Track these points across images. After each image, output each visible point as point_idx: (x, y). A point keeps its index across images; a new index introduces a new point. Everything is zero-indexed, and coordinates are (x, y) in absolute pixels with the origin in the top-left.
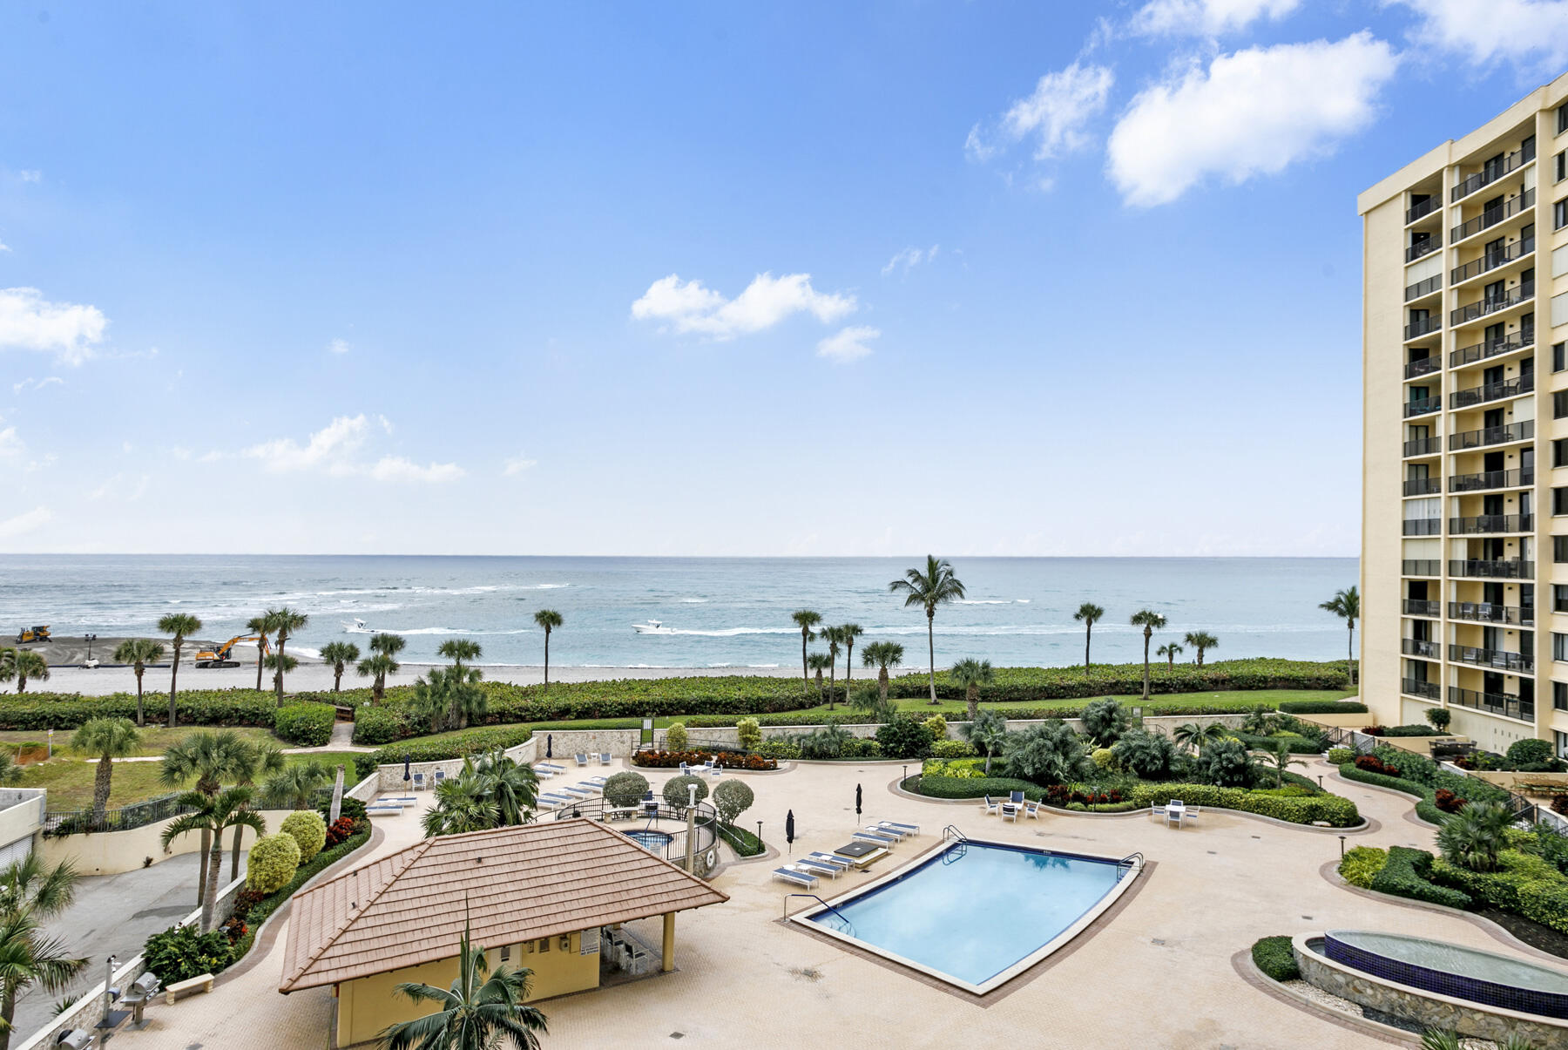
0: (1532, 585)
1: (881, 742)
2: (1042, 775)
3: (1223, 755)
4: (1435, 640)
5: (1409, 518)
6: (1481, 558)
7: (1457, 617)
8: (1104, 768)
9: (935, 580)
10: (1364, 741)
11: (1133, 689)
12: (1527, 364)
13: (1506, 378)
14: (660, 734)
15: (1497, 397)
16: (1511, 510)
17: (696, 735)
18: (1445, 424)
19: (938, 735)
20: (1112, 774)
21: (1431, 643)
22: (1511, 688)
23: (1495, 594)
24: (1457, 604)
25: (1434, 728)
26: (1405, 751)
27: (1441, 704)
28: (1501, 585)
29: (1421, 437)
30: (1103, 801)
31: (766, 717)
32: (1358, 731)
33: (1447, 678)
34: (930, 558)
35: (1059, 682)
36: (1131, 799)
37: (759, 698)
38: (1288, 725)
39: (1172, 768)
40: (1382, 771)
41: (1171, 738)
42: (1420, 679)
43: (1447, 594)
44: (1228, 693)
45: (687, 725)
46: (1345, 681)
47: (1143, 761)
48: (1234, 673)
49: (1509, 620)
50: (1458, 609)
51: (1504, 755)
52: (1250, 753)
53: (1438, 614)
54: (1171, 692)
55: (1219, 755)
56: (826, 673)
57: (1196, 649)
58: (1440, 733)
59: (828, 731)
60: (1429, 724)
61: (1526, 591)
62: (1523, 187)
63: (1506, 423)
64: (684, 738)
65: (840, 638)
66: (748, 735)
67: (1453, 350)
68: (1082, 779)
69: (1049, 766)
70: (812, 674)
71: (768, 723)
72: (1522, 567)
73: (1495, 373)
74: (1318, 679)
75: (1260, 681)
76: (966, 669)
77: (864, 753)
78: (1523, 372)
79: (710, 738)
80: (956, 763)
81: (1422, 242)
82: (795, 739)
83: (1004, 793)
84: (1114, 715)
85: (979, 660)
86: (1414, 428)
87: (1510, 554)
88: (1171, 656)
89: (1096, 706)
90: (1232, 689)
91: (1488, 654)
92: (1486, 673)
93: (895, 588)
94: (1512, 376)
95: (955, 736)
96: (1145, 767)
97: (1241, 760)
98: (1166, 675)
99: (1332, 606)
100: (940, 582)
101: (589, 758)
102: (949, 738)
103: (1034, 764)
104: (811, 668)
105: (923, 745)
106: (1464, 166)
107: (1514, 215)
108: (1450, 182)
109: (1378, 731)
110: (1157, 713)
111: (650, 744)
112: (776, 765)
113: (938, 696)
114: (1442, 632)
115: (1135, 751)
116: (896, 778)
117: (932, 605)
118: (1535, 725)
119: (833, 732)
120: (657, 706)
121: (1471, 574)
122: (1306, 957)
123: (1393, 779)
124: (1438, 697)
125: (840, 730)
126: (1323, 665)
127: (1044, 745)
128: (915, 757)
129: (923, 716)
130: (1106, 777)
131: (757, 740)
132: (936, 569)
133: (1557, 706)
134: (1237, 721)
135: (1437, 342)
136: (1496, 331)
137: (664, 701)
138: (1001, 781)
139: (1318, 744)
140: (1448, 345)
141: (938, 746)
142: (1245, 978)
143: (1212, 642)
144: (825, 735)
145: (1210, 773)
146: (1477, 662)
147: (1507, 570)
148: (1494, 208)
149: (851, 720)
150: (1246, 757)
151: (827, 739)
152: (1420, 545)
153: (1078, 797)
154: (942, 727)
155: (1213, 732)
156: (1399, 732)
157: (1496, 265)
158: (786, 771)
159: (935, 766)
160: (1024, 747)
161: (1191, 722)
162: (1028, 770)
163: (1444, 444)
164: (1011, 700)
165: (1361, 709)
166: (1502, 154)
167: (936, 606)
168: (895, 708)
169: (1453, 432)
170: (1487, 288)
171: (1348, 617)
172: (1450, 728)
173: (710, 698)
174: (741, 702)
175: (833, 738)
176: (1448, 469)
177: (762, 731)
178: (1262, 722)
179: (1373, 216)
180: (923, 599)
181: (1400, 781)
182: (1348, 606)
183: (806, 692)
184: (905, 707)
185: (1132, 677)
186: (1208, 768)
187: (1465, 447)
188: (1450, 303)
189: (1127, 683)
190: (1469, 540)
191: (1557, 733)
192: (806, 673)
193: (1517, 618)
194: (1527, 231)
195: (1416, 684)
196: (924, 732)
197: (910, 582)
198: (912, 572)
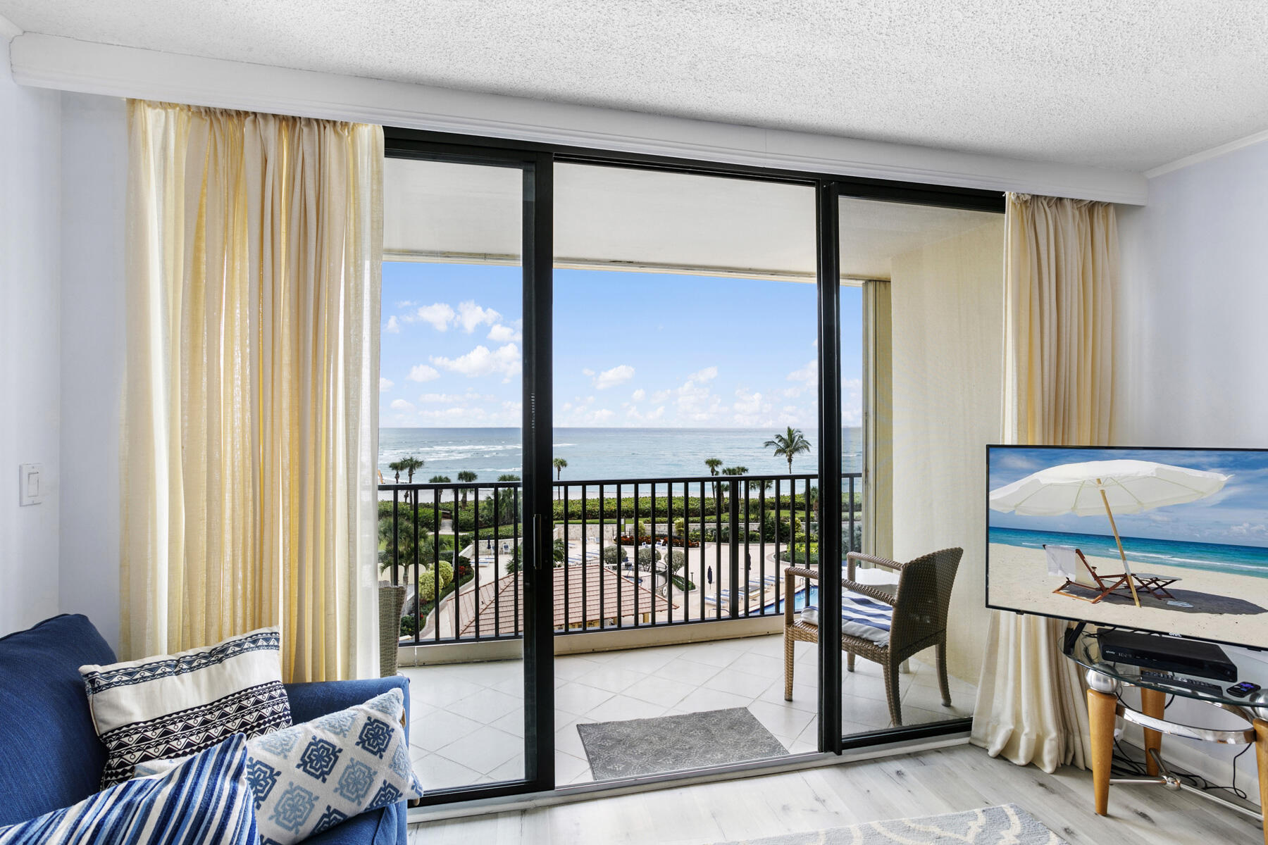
1: (763, 533)
9: (792, 441)
14: (629, 527)
19: (796, 530)
34: (789, 428)
45: (644, 523)
64: (643, 530)
66: (681, 529)
71: (692, 522)
77: (752, 539)
82: (709, 531)
93: (767, 445)
100: (795, 442)
102: (802, 531)
105: (787, 535)
111: (624, 533)
113: (796, 508)
116: (771, 553)
117: (791, 455)
128: (782, 542)
129: (787, 519)
132: (792, 435)
141: (796, 535)
144: (727, 529)
154: (798, 525)
168: (769, 514)
174: (676, 511)
177: (689, 526)
180: (785, 452)
183: (715, 504)
192: (714, 494)
196: (787, 528)
197: (777, 442)
198: (778, 436)
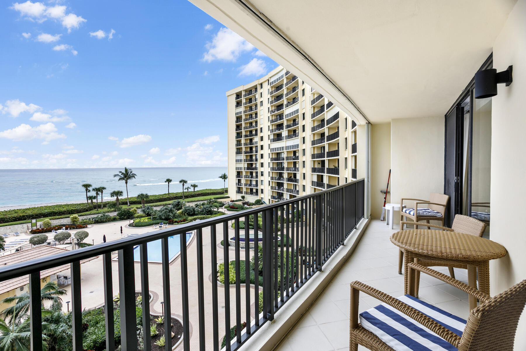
0: (258, 172)
1: (119, 216)
2: (167, 218)
3: (206, 209)
4: (242, 183)
5: (237, 159)
6: (249, 167)
7: (246, 178)
8: (180, 215)
9: (127, 174)
10: (230, 203)
11: (181, 197)
12: (256, 130)
13: (253, 133)
14: (39, 224)
15: (252, 136)
16: (254, 158)
17: (55, 222)
18: (243, 141)
19: (135, 213)
20: (182, 216)
21: (241, 183)
22: (254, 191)
23: (251, 173)
24: (245, 176)
25: (242, 199)
26: (238, 204)
27: (243, 195)
28: (252, 172)
29: (239, 143)
30: (182, 222)
31: (80, 214)
32: (229, 202)
33: (244, 190)
34: (126, 168)
35: (162, 198)
36: (187, 221)
37: (72, 210)
38: (216, 202)
39: (196, 213)
40: (234, 208)
41: (194, 207)
42: (239, 191)
43: (244, 174)
44: (201, 197)
45: (50, 219)
46: (224, 192)
47: (189, 212)
48: (202, 192)
49: (254, 178)
50: (246, 176)
51: (254, 203)
52: (211, 208)
53: (242, 178)
54: (189, 198)
55: (205, 209)
56: (95, 201)
57: (193, 188)
58: (243, 200)
59: (103, 215)
60: (241, 199)
61: (257, 173)
62: (255, 97)
63: (253, 141)
64: (50, 223)
65: (99, 191)
66: (75, 220)
67: (244, 126)
68: (176, 218)
69: (168, 216)
70: (90, 201)
71: (81, 216)
72: (256, 168)
73: (251, 132)
74: (219, 192)
75: (207, 194)
76: (141, 196)
77: (114, 220)
78: (256, 132)
79: (60, 222)
80: (142, 218)
81: (238, 104)
82: (91, 219)
83: (158, 223)
84: (180, 203)
85: (145, 193)
86: (237, 141)
87: (254, 166)
88: (188, 190)
89: (175, 202)
90: (202, 196)
91: (250, 185)
92: (250, 188)
93: (115, 176)
94: (254, 132)
95: (140, 212)
96: (190, 214)
97: (210, 209)
98: (187, 194)
99: (221, 177)
100: (129, 174)
101: (9, 235)
102: (138, 213)
103: (164, 216)
104: (89, 199)
105: (132, 216)
106: (246, 91)
107: (254, 102)
108: (243, 93)
109: (233, 201)
110: (188, 202)
111: (36, 227)
112: (87, 226)
113: (130, 204)
114: (243, 181)
115: (187, 210)
116: (126, 224)
117: (127, 180)
118: (258, 197)
119: (104, 215)
120: (31, 216)
121: (248, 170)
122: (231, 241)
123: (237, 210)
124: (242, 194)
125: (106, 215)
126: (219, 189)
127: (167, 211)
128: (129, 219)
129: (130, 209)
130: (181, 217)
131: (78, 221)
132: (127, 171)
133: (261, 193)
134: (206, 202)
135: (241, 124)
136: (251, 123)
137: (34, 214)
138: (156, 221)
139: (222, 205)
140: (243, 125)
141: (136, 215)
142: (220, 248)
143: (197, 186)
144: (102, 216)
145: (204, 213)
146: (249, 186)
147: (253, 169)
148: (250, 100)
149: (108, 212)
150: (211, 209)
151: (103, 217)
152: (239, 164)
153: (176, 222)
154: (136, 211)
155: (203, 204)
156: (236, 201)
157: (251, 111)
158: (90, 228)
159: (137, 220)
160: (162, 212)
161: (198, 203)
162: (163, 217)
163: (243, 145)
164: (150, 203)
165: (229, 197)
166: (252, 90)
167: (128, 181)
168: (122, 207)
169: (244, 142)
170: (250, 115)
171: (224, 179)
172: (245, 199)
173: (54, 212)
174: (65, 211)
175: (104, 217)
176: (244, 150)
177: (79, 218)
178: (211, 202)
179: (229, 97)
180: (124, 179)
181: (238, 210)
182: (224, 177)
183: (88, 206)
184: (124, 207)
185: (180, 195)
186: (203, 212)
187: (247, 145)
188: (243, 117)
189: (179, 196)
190: (247, 163)
191: (262, 198)
192: (88, 201)
193: (255, 178)
194: (256, 105)
195: (239, 192)
196: (131, 213)
197: (120, 175)
198: (120, 172)
